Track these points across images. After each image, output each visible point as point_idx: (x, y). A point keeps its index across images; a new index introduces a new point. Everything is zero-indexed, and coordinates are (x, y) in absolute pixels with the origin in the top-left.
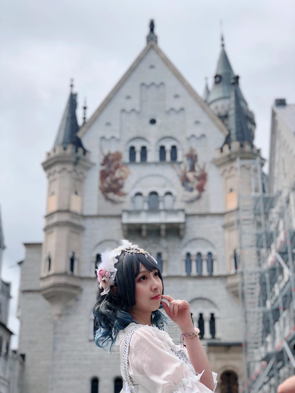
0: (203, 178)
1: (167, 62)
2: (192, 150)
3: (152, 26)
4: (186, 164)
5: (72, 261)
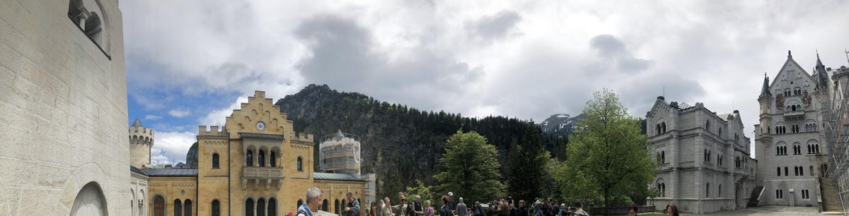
0: (810, 99)
1: (796, 64)
2: (805, 90)
3: (790, 52)
4: (804, 95)
5: (769, 129)
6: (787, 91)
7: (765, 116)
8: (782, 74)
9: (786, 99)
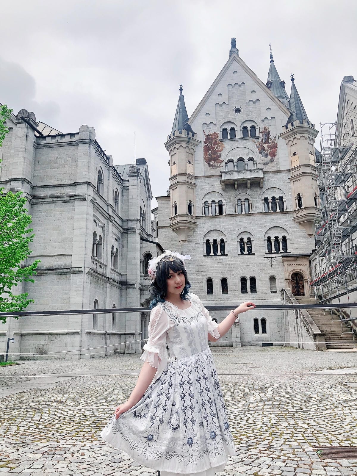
0: (274, 147)
1: (246, 68)
2: (266, 128)
3: (234, 43)
4: (262, 138)
5: (190, 207)
6: (228, 127)
7: (184, 178)
8: (218, 90)
9: (226, 144)
